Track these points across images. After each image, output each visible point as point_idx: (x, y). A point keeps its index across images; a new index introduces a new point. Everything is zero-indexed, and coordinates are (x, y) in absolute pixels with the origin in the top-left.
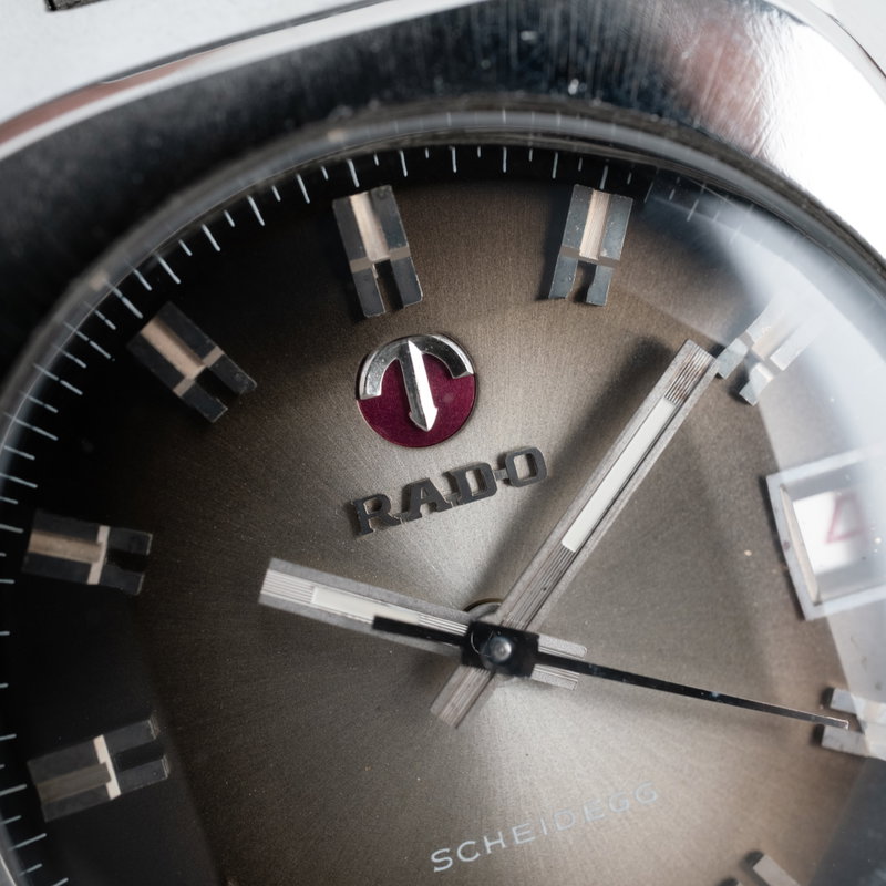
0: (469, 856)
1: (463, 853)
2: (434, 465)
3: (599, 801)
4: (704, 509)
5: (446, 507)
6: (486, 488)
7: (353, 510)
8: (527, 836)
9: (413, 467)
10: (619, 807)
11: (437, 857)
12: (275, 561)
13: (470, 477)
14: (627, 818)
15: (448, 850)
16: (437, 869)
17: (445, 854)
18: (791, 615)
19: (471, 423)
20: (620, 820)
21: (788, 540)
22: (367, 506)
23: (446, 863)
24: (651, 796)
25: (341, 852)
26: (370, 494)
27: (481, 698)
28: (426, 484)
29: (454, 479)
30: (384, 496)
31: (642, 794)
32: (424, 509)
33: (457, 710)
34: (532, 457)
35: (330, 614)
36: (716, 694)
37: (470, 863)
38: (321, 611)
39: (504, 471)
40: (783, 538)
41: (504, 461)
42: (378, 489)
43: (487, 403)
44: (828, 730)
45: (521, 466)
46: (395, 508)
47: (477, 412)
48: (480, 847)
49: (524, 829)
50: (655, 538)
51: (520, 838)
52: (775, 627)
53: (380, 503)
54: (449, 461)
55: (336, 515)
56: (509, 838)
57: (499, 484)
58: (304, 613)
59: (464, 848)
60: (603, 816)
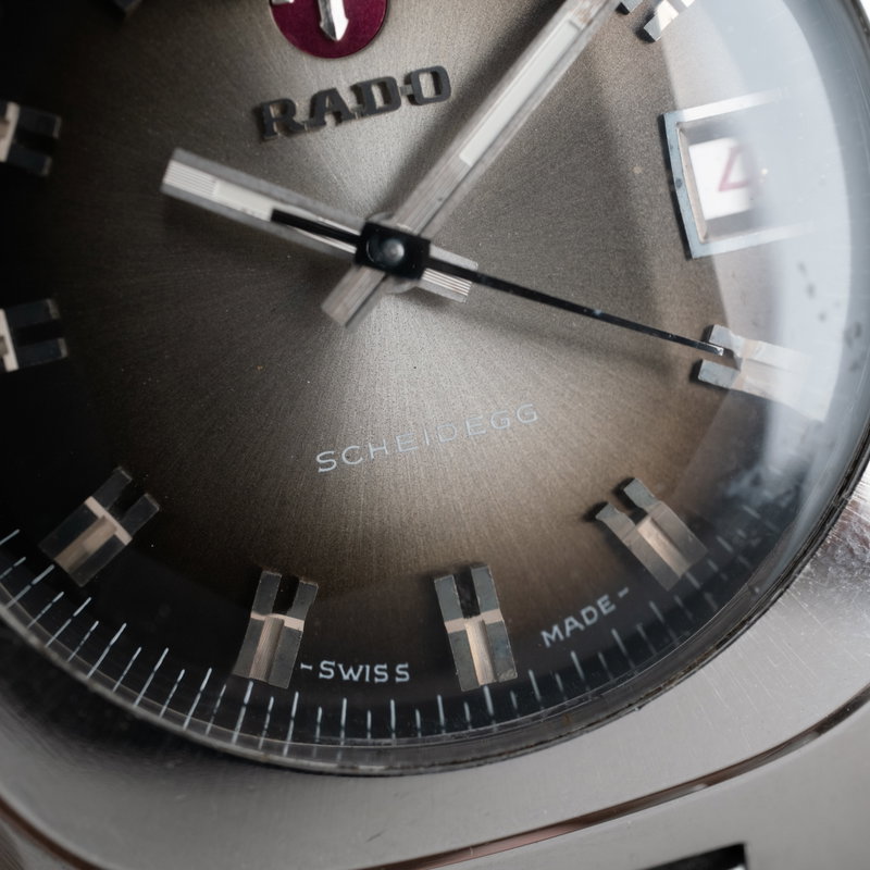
0: (353, 460)
1: (348, 457)
2: (341, 77)
3: (481, 417)
4: (602, 142)
5: (350, 117)
6: (391, 102)
7: (260, 114)
8: (409, 445)
9: (321, 77)
10: (500, 425)
11: (322, 458)
12: (179, 153)
13: (376, 92)
14: (507, 437)
15: (333, 452)
16: (321, 470)
17: (330, 456)
18: (680, 254)
19: (380, 39)
20: (500, 438)
21: (681, 177)
22: (274, 111)
23: (330, 464)
24: (532, 417)
25: (229, 447)
26: (277, 98)
27: (372, 300)
28: (333, 93)
29: (360, 90)
30: (290, 101)
31: (522, 415)
32: (329, 119)
33: (348, 310)
34: (438, 75)
35: (230, 209)
36: (598, 312)
37: (353, 466)
38: (221, 205)
39: (409, 87)
40: (676, 176)
41: (410, 79)
42: (285, 94)
43: (396, 19)
44: (705, 364)
45: (426, 86)
46: (301, 115)
47: (386, 27)
48: (364, 451)
49: (407, 438)
50: (553, 167)
51: (404, 447)
52: (662, 263)
53: (287, 107)
54: (356, 74)
55: (244, 116)
56: (392, 446)
57: (404, 100)
58: (205, 205)
59: (349, 451)
60: (484, 432)
